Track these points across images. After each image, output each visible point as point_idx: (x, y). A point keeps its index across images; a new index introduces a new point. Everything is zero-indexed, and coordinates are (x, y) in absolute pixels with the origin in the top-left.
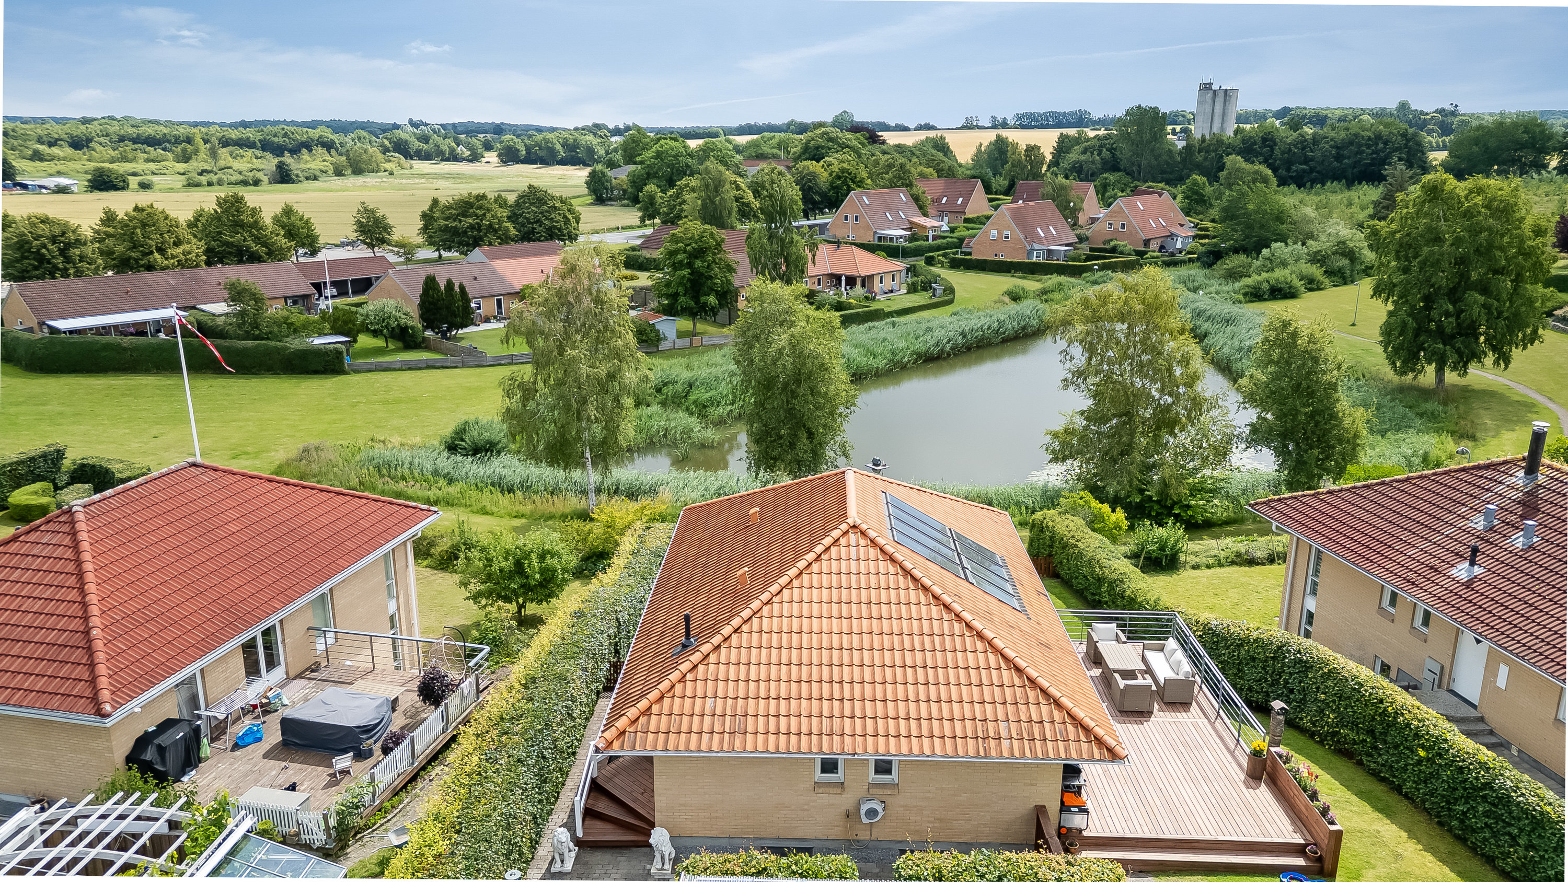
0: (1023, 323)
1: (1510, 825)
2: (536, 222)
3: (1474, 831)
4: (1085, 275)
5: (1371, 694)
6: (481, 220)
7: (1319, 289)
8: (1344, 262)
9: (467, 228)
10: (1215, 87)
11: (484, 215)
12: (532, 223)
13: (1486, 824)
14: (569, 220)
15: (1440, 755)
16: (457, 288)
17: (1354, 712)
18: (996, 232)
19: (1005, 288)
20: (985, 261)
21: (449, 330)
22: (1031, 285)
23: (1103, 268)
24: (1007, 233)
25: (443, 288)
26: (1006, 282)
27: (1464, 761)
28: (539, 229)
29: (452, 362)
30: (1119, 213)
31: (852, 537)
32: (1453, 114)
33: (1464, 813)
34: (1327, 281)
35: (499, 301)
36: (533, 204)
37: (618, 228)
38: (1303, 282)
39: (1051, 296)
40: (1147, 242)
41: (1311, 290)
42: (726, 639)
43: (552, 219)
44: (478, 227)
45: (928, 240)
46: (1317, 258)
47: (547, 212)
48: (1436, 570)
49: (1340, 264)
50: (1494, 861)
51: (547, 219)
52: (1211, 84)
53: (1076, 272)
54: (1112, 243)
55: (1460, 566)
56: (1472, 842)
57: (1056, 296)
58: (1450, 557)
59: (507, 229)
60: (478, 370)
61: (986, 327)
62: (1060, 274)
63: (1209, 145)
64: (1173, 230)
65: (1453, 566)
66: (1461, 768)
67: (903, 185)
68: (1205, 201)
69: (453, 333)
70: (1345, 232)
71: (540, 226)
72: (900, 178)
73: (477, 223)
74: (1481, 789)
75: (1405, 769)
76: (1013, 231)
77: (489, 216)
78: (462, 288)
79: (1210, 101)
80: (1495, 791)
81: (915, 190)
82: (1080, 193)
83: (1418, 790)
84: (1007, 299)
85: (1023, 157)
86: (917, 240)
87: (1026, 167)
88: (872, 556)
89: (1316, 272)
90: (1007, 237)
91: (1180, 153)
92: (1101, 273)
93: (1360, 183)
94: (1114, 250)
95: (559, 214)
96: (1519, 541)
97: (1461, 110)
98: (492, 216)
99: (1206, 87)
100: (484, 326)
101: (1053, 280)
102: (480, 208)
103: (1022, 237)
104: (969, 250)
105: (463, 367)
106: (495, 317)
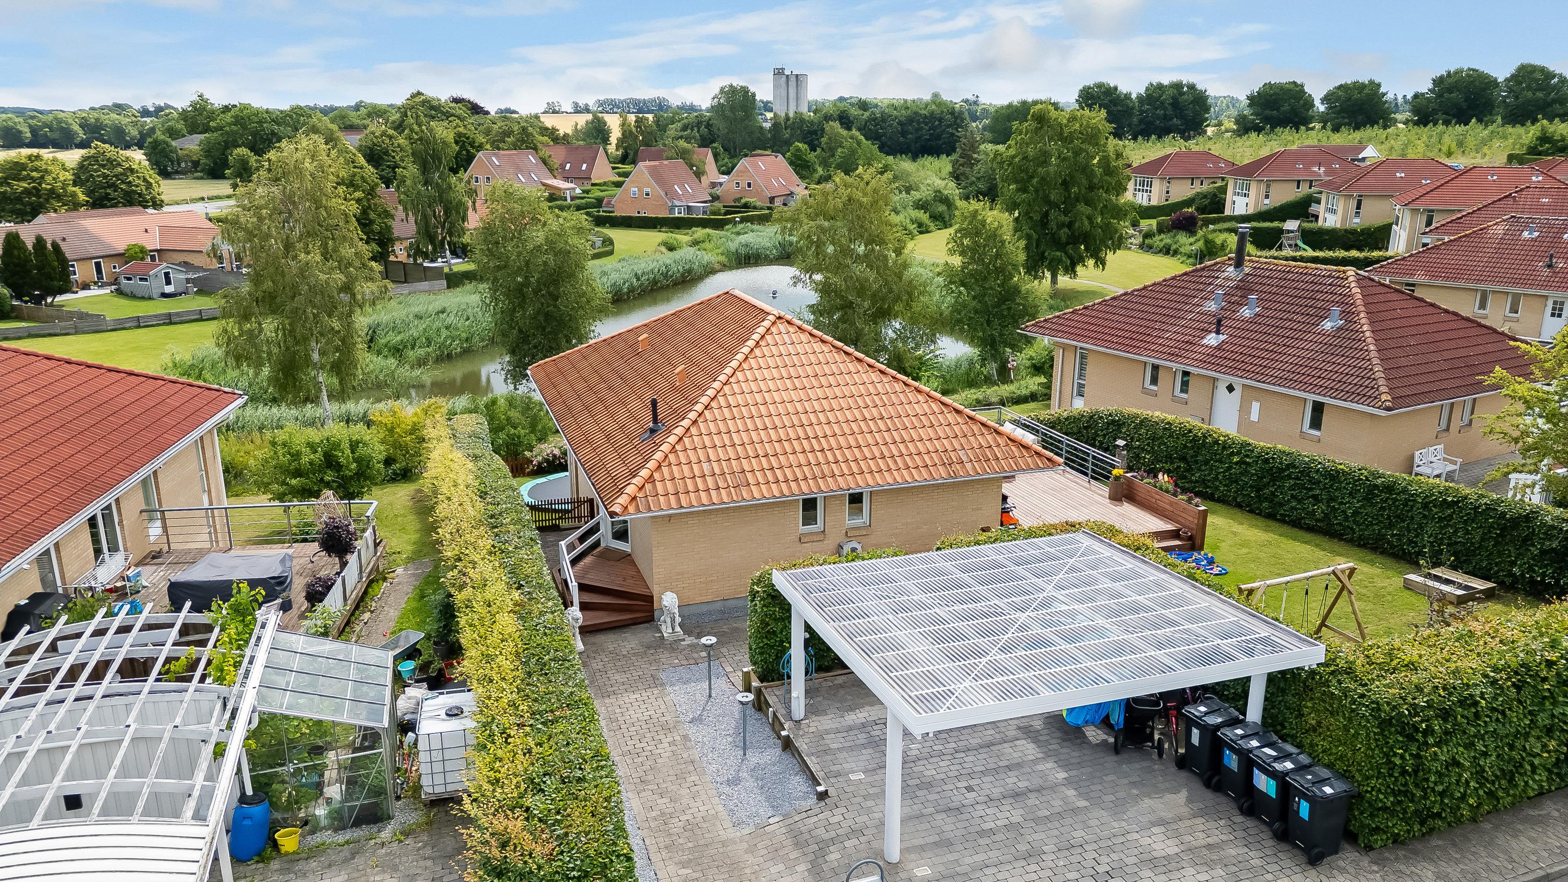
0: (687, 267)
1: (1311, 489)
2: (110, 186)
3: (1281, 505)
4: (727, 227)
5: (1180, 428)
6: (40, 184)
7: (928, 232)
8: (942, 208)
9: (22, 193)
10: (787, 72)
11: (42, 177)
12: (105, 188)
13: (1292, 496)
14: (151, 184)
15: (1247, 456)
16: (49, 246)
17: (1167, 447)
18: (636, 189)
19: (660, 240)
20: (630, 217)
21: (43, 297)
22: (683, 237)
23: (743, 220)
24: (649, 190)
25: (30, 247)
26: (655, 237)
27: (1267, 454)
28: (113, 194)
29: (62, 328)
30: (744, 172)
31: (782, 327)
32: (976, 103)
33: (1273, 494)
34: (932, 226)
35: (98, 265)
36: (103, 166)
37: (203, 199)
38: (915, 226)
39: (703, 245)
40: (772, 200)
41: (921, 233)
42: (700, 415)
43: (130, 182)
44: (37, 192)
45: (566, 200)
46: (920, 205)
47: (121, 174)
48: (1191, 343)
49: (940, 209)
50: (1299, 523)
51: (123, 182)
52: (783, 69)
53: (718, 225)
54: (743, 201)
55: (1208, 337)
56: (1281, 515)
57: (707, 245)
58: (1198, 333)
59: (74, 195)
60: (98, 335)
61: (656, 270)
62: (704, 227)
63: (793, 123)
64: (792, 189)
65: (1202, 338)
66: (1267, 459)
67: (527, 148)
68: (808, 167)
69: (49, 300)
70: (939, 183)
71: (115, 191)
72: (523, 141)
73: (34, 188)
74: (1285, 470)
75: (1216, 478)
76: (651, 188)
77: (49, 178)
78: (56, 246)
79: (784, 85)
80: (1297, 468)
81: (541, 153)
82: (701, 157)
83: (1230, 491)
84: (663, 249)
85: (634, 129)
86: (556, 200)
87: (637, 137)
88: (804, 340)
89: (923, 216)
90: (647, 194)
91: (770, 130)
92: (742, 226)
93: (923, 156)
94: (746, 206)
95: (138, 178)
96: (1246, 312)
97: (982, 100)
98: (54, 179)
99: (779, 72)
100: (82, 294)
101: (700, 233)
102: (36, 170)
103: (663, 194)
104: (611, 209)
105: (76, 333)
106: (95, 283)
